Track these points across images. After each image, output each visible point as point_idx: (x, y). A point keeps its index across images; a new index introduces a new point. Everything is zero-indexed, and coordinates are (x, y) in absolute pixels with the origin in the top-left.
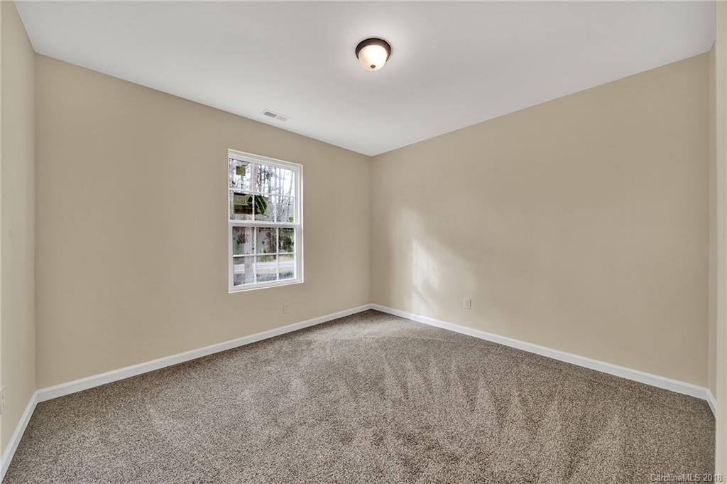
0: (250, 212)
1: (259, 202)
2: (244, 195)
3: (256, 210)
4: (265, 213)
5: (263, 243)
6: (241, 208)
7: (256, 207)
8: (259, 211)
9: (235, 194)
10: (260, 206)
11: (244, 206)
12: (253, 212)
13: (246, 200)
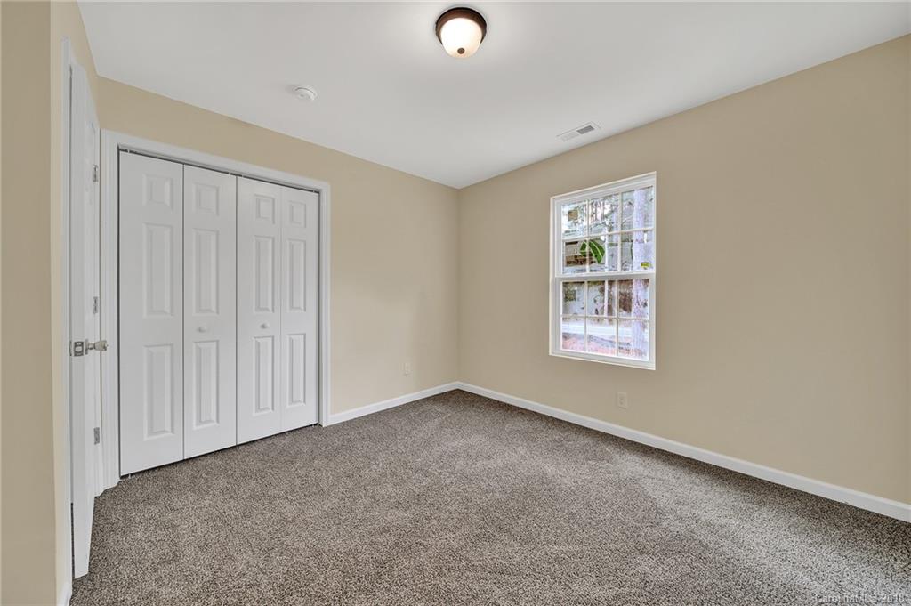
0: (583, 262)
1: (594, 249)
2: (576, 243)
3: (591, 259)
4: (602, 262)
5: (595, 301)
6: (573, 260)
7: (591, 255)
8: (594, 259)
9: (567, 244)
10: (596, 252)
11: (576, 257)
12: (588, 261)
13: (579, 249)
